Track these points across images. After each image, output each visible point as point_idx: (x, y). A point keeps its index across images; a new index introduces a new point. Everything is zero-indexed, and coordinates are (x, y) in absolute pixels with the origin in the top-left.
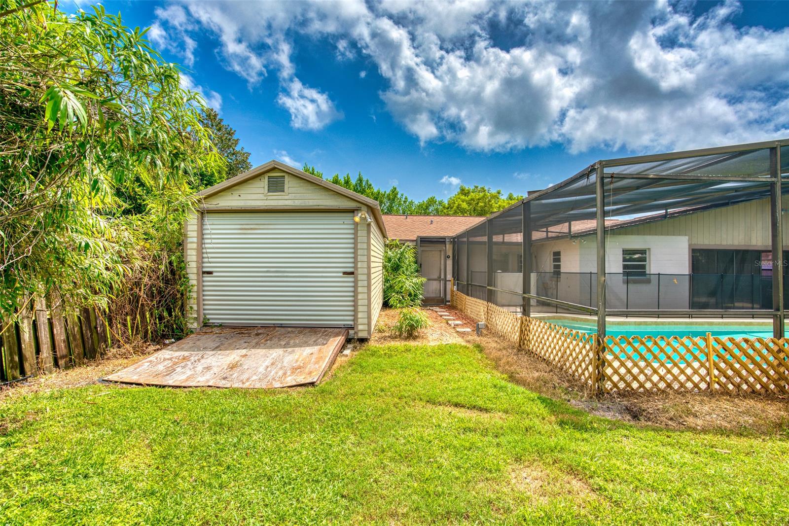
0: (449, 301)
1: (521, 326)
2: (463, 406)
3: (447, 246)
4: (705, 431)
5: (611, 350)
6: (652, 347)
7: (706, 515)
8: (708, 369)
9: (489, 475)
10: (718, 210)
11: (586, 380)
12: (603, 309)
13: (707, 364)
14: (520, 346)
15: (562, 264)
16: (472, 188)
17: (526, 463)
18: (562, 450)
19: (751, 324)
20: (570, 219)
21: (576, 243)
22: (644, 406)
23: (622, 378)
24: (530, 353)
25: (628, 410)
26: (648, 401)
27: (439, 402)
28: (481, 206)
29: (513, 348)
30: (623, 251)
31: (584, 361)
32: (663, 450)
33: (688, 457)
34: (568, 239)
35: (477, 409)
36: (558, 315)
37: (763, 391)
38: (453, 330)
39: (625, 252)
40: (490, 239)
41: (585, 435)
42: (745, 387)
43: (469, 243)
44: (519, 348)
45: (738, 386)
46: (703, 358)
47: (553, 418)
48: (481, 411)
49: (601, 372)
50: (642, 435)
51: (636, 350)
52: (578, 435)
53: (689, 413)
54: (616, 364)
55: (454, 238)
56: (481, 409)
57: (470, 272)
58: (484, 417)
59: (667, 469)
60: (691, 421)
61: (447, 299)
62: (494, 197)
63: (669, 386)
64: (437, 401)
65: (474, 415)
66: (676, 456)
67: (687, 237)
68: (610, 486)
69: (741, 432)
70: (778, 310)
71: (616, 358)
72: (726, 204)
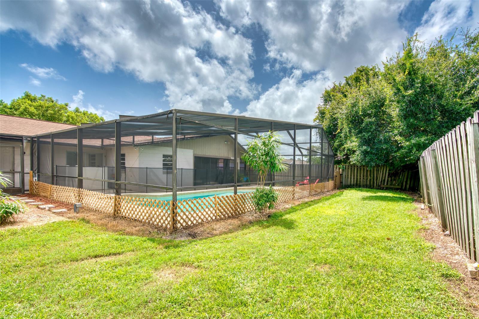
0: (28, 191)
1: (115, 202)
2: (101, 256)
3: (25, 144)
4: (221, 235)
5: (180, 208)
6: (186, 205)
7: (234, 260)
8: (215, 211)
9: (147, 282)
10: (205, 138)
11: (166, 225)
12: (175, 187)
13: (215, 209)
14: (115, 215)
15: (126, 162)
16: (38, 96)
17: (162, 269)
18: (175, 258)
19: (217, 191)
20: (134, 134)
21: (136, 149)
22: (196, 231)
23: (184, 221)
24: (124, 218)
25: (190, 235)
26: (197, 229)
27: (81, 259)
28: (50, 113)
29: (109, 217)
30: (163, 155)
31: (165, 216)
32: (213, 245)
33: (220, 245)
34: (132, 147)
35: (112, 255)
36: (126, 194)
37: (231, 216)
38: (49, 212)
39: (164, 156)
40: (80, 142)
41: (180, 249)
42: (226, 215)
43: (53, 144)
44: (115, 216)
45: (224, 216)
46: (214, 206)
47: (161, 246)
48: (115, 255)
49: (175, 219)
50: (202, 242)
51: (190, 206)
52: (177, 250)
53: (213, 229)
54: (182, 214)
55: (32, 138)
56: (115, 254)
57: (55, 167)
58: (121, 257)
59: (216, 251)
60: (215, 232)
61: (25, 189)
62: (62, 108)
63: (202, 220)
64: (79, 258)
65: (113, 258)
66: (217, 245)
67: (193, 150)
68: (202, 264)
69: (230, 231)
70: (235, 183)
71: (182, 211)
72: (208, 136)
